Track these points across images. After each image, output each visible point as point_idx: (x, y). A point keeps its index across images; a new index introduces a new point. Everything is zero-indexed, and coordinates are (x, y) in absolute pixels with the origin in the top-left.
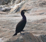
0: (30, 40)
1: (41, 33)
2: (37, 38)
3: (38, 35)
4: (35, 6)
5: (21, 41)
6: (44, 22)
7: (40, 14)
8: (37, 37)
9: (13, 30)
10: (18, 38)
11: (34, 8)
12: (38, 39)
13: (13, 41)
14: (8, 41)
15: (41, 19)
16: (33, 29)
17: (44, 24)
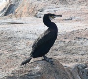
0: (55, 74)
1: (76, 60)
2: (69, 71)
3: (71, 65)
4: (52, 3)
5: (37, 77)
6: (79, 36)
7: (65, 20)
8: (69, 69)
9: (15, 53)
10: (31, 70)
11: (49, 7)
12: (71, 72)
13: (21, 77)
14: (10, 77)
15: (72, 30)
16: (58, 52)
17: (79, 42)
